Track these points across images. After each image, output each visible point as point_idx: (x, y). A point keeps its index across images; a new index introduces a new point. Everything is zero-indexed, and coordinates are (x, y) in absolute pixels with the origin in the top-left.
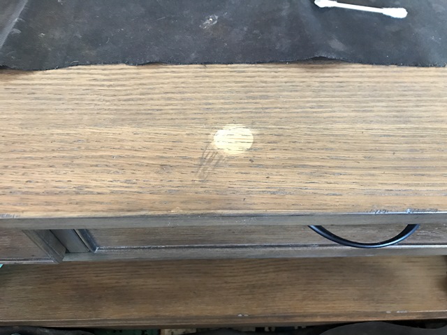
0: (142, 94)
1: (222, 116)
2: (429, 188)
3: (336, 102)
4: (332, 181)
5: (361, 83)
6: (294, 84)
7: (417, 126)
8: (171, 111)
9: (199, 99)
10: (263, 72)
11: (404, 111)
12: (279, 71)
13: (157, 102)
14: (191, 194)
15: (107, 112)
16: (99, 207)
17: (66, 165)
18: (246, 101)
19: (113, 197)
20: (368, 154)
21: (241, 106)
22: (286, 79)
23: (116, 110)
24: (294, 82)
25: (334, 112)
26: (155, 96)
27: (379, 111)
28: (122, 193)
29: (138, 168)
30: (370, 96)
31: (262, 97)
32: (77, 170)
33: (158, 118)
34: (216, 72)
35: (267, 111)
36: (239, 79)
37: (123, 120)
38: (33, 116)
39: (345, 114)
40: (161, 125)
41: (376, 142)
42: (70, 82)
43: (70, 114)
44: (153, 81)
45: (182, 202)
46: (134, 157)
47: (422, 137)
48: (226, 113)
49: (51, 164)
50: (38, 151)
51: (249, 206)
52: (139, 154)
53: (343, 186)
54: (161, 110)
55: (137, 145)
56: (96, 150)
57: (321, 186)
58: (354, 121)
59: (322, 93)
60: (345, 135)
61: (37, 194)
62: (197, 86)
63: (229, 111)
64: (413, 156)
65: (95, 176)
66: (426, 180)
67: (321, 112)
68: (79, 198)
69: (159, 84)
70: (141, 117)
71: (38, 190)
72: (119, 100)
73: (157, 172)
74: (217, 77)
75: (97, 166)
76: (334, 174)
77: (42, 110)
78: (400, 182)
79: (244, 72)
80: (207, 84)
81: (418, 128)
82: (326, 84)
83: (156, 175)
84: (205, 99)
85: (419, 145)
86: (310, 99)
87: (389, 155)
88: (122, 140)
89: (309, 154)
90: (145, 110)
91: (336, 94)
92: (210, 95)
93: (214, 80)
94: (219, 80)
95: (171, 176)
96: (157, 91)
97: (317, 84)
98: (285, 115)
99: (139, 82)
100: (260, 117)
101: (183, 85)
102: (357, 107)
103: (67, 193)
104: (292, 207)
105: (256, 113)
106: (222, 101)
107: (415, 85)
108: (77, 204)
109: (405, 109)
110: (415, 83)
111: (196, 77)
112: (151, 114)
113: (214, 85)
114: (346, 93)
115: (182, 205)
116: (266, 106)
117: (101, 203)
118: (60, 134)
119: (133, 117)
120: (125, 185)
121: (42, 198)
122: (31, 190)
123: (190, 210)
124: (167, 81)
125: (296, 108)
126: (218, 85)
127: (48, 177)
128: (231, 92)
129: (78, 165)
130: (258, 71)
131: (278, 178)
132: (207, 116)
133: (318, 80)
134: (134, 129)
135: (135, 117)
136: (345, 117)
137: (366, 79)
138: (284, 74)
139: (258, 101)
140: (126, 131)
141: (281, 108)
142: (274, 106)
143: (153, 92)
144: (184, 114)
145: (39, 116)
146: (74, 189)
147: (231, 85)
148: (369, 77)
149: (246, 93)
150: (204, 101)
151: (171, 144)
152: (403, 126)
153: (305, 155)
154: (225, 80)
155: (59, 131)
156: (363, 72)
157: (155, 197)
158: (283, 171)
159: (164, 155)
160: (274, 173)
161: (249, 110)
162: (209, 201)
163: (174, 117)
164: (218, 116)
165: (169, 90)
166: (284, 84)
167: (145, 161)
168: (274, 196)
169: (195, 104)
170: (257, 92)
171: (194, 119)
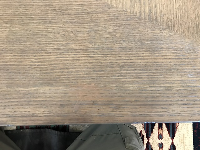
0: (52, 70)
1: (84, 80)
2: (155, 114)
3: (128, 73)
4: (121, 111)
5: (140, 63)
6: (113, 64)
7: (158, 85)
8: (64, 79)
9: (74, 72)
10: (100, 57)
11: (154, 78)
12: (107, 57)
13: (58, 74)
14: (71, 117)
15: (38, 79)
16: (41, 122)
17: (27, 105)
18: (93, 73)
19: (45, 118)
20: (136, 99)
21: (91, 75)
22: (109, 61)
23: (42, 78)
24: (113, 62)
25: (127, 78)
26: (57, 71)
27: (144, 78)
28: (48, 116)
29: (53, 106)
30: (143, 70)
31: (99, 71)
32: (31, 107)
33: (58, 82)
34: (82, 57)
35: (101, 78)
36: (91, 61)
37: (45, 83)
38: (10, 82)
39: (131, 80)
40: (60, 86)
41: (140, 93)
42: (22, 63)
43: (25, 81)
44: (56, 62)
45: (69, 120)
46: (51, 101)
47: (158, 90)
49: (21, 104)
50: (16, 98)
52: (52, 99)
53: (125, 113)
54: (59, 78)
55: (51, 95)
56: (37, 98)
57: (117, 113)
58: (134, 83)
59: (123, 69)
60: (129, 90)
61: (19, 117)
62: (74, 65)
63: (86, 78)
64: (153, 99)
65: (38, 109)
66: (155, 110)
67: (122, 79)
68: (33, 118)
69: (58, 64)
70: (52, 82)
71: (19, 115)
72: (43, 73)
73: (59, 108)
74: (81, 60)
75: (38, 105)
76: (122, 108)
77: (13, 78)
78: (145, 111)
79: (92, 57)
80: (78, 64)
81: (157, 86)
82: (126, 64)
85: (156, 95)
86: (118, 72)
87: (144, 99)
88: (46, 93)
89: (115, 99)
90: (53, 78)
91: (129, 69)
92: (79, 70)
93: (81, 62)
94: (83, 62)
95: (64, 109)
96: (58, 68)
97: (122, 64)
98: (107, 80)
99: (50, 63)
100: (98, 81)
101: (68, 65)
102: (136, 76)
103: (29, 116)
104: (106, 121)
105: (97, 79)
106: (84, 73)
107: (162, 63)
108: (33, 120)
109: (155, 76)
110: (163, 62)
111: (73, 60)
112: (56, 80)
113: (80, 64)
114: (133, 69)
116: (100, 76)
117: (41, 120)
118: (23, 91)
119: (49, 82)
120: (49, 113)
121: (20, 118)
122: (16, 115)
124: (61, 62)
125: (112, 77)
126: (82, 64)
127: (21, 110)
128: (87, 68)
129: (31, 105)
130: (99, 57)
131: (102, 109)
132: (77, 81)
133: (123, 61)
134: (50, 88)
135: (50, 82)
136: (130, 81)
137: (143, 61)
138: (109, 58)
139: (98, 73)
140: (46, 89)
141: (106, 77)
142: (104, 75)
143: (56, 68)
144: (69, 80)
145: (13, 82)
146: (31, 115)
147: (87, 64)
148: (144, 59)
149: (93, 68)
150: (77, 73)
151: (64, 95)
152: (152, 85)
153: (113, 99)
154: (85, 62)
155: (22, 89)
156: (142, 56)
157: (59, 118)
158: (104, 107)
159: (62, 100)
161: (94, 78)
163: (65, 81)
164: (82, 81)
165: (62, 67)
166: (108, 64)
167: (55, 103)
168: (100, 117)
169: (72, 75)
170: (98, 68)
171: (72, 82)
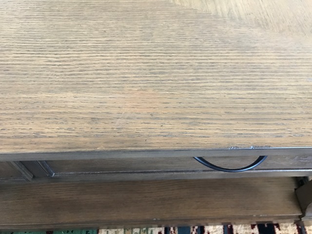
0: (81, 71)
1: (134, 85)
2: (266, 132)
3: (209, 76)
4: (203, 128)
5: (226, 63)
7: (261, 92)
8: (100, 82)
10: (162, 56)
11: (253, 82)
12: (172, 56)
13: (90, 76)
14: (111, 137)
15: (57, 83)
16: (50, 146)
17: (28, 118)
18: (150, 75)
19: (58, 139)
20: (228, 110)
21: (146, 79)
22: (176, 61)
23: (63, 81)
24: (182, 63)
25: (207, 82)
27: (236, 82)
28: (65, 136)
29: (77, 120)
30: (231, 72)
31: (160, 73)
32: (36, 122)
33: (90, 87)
34: (131, 56)
35: (163, 82)
36: (145, 61)
37: (67, 88)
38: (7, 86)
39: (214, 84)
40: (93, 92)
41: (234, 102)
42: (33, 63)
43: (33, 84)
44: (89, 62)
46: (74, 113)
47: (263, 99)
48: (136, 83)
49: (18, 118)
50: (10, 109)
51: (149, 145)
52: (77, 111)
53: (210, 131)
54: (93, 81)
55: (76, 104)
56: (49, 108)
57: (196, 131)
58: (220, 88)
59: (200, 70)
60: (213, 98)
61: (9, 138)
62: (118, 65)
63: (138, 82)
64: (257, 111)
65: (48, 126)
66: (264, 127)
67: (199, 83)
68: (37, 140)
69: (92, 64)
70: (79, 86)
71: (9, 135)
72: (65, 75)
73: (89, 123)
74: (131, 59)
75: (49, 119)
76: (205, 123)
77: (13, 81)
78: (247, 129)
79: (149, 56)
80: (125, 64)
81: (261, 93)
82: (203, 64)
83: (88, 125)
84: (122, 74)
85: (261, 104)
86: (192, 74)
87: (242, 111)
88: (67, 102)
90: (82, 81)
91: (209, 70)
92: (126, 71)
93: (129, 62)
94: (133, 61)
95: (98, 125)
96: (91, 69)
97: (197, 64)
98: (175, 85)
99: (79, 63)
100: (158, 86)
101: (108, 65)
102: (222, 79)
103: (29, 137)
104: (177, 145)
105: (156, 83)
106: (134, 75)
107: (261, 65)
108: (35, 144)
109: (253, 80)
110: (261, 63)
111: (117, 59)
112: (86, 84)
113: (129, 64)
114: (215, 70)
115: (105, 145)
116: (163, 79)
117: (51, 143)
118: (27, 98)
120: (68, 131)
121: (12, 140)
122: (4, 135)
123: (110, 147)
124: (98, 62)
125: (182, 81)
126: (132, 65)
127: (16, 126)
128: (140, 69)
129: (37, 118)
130: (159, 56)
131: (169, 126)
132: (123, 85)
133: (198, 61)
134: (75, 94)
135: (75, 86)
136: (214, 86)
137: (229, 61)
138: (176, 58)
139: (157, 75)
140: (69, 96)
141: (172, 80)
142: (168, 79)
143: (88, 69)
144: (109, 84)
145: (11, 86)
146: (34, 134)
147: (140, 65)
148: (232, 59)
149: (150, 70)
150: (122, 76)
151: (98, 104)
152: (252, 92)
153: (187, 111)
154: (136, 61)
155: (25, 96)
156: (227, 56)
157: (87, 139)
158: (172, 122)
159: (94, 111)
160: (166, 123)
161: (151, 82)
162: (123, 142)
163: (101, 86)
164: (131, 85)
165: (98, 68)
166: (175, 64)
167: (81, 116)
169: (116, 77)
170: (158, 69)
171: (115, 87)
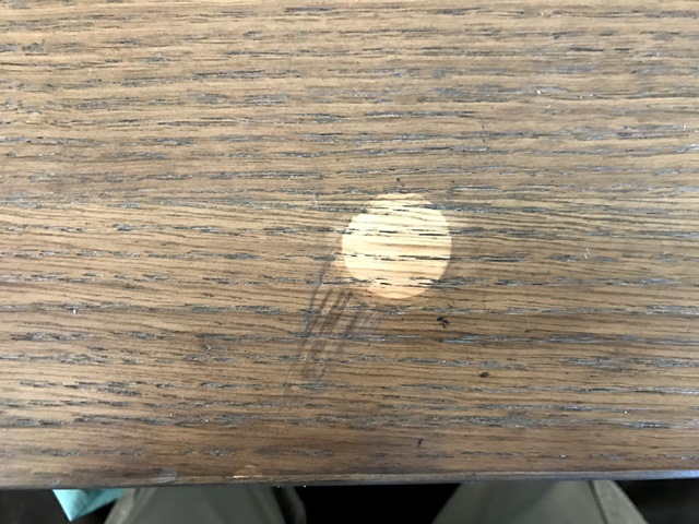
0: (132, 80)
1: (366, 163)
6: (581, 41)
8: (219, 147)
9: (299, 99)
13: (175, 113)
15: (34, 150)
18: (436, 107)
21: (420, 125)
22: (557, 23)
23: (60, 142)
24: (582, 32)
25: (686, 150)
26: (172, 89)
28: (106, 422)
29: (140, 345)
31: (485, 93)
33: (181, 171)
35: (495, 144)
37: (84, 179)
40: (194, 199)
44: (161, 26)
45: (261, 451)
46: (124, 309)
48: (375, 153)
52: (138, 299)
54: (188, 141)
55: (130, 267)
56: (20, 286)
59: (661, 79)
62: (292, 46)
63: (387, 145)
65: (29, 371)
67: (648, 152)
70: (132, 168)
72: (67, 105)
73: (190, 359)
75: (29, 337)
80: (321, 42)
82: (677, 42)
83: (187, 369)
84: (314, 99)
86: (621, 102)
88: (89, 252)
90: (143, 141)
92: (332, 82)
93: (343, 26)
94: (359, 24)
95: (227, 370)
96: (174, 69)
97: (650, 43)
98: (545, 161)
100: (473, 169)
101: (251, 45)
105: (464, 152)
106: (367, 106)
111: (290, 10)
112: (160, 157)
113: (342, 43)
116: (492, 127)
119: (110, 167)
120: (112, 398)
124: (202, 27)
125: (577, 136)
126: (354, 44)
128: (391, 68)
133: (654, 25)
134: (117, 214)
135: (118, 167)
139: (472, 105)
140: (97, 214)
141: (535, 136)
142: (519, 125)
143: (163, 71)
144: (259, 157)
147: (393, 42)
149: (439, 73)
150: (314, 108)
151: (221, 264)
153: (591, 300)
154: (375, 24)
159: (207, 302)
160: (503, 362)
161: (443, 142)
163: (228, 167)
164: (355, 163)
165: (207, 66)
166: (550, 41)
167: (158, 323)
168: (495, 432)
169: (285, 119)
170: (472, 71)
